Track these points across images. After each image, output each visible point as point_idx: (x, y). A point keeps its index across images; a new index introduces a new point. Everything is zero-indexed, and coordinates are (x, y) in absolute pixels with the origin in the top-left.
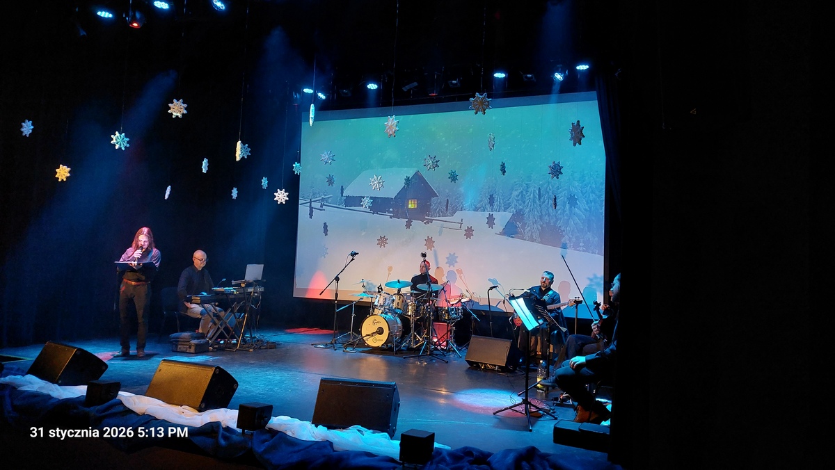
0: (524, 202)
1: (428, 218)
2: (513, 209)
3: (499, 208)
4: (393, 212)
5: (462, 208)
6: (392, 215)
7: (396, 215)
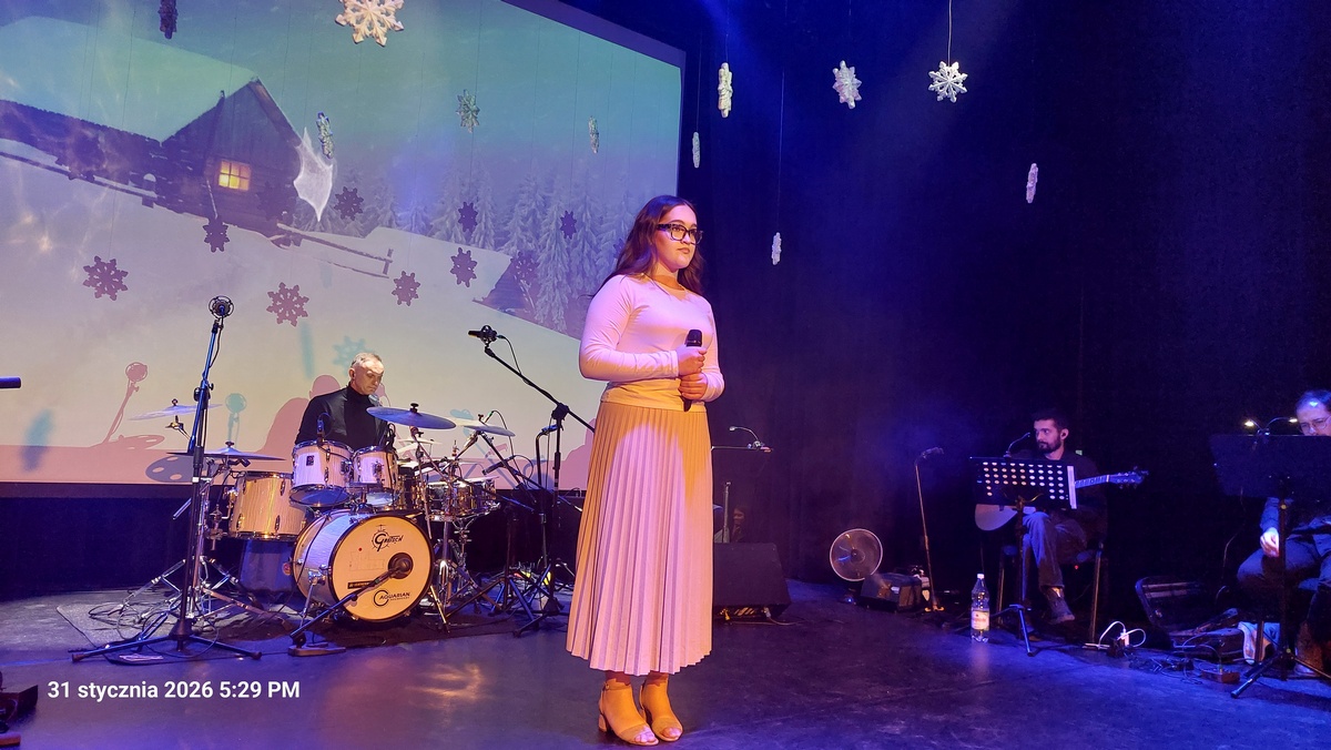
0: (538, 237)
1: (289, 228)
2: (514, 248)
3: (485, 240)
4: (158, 186)
5: (390, 221)
6: (152, 194)
7: (169, 197)
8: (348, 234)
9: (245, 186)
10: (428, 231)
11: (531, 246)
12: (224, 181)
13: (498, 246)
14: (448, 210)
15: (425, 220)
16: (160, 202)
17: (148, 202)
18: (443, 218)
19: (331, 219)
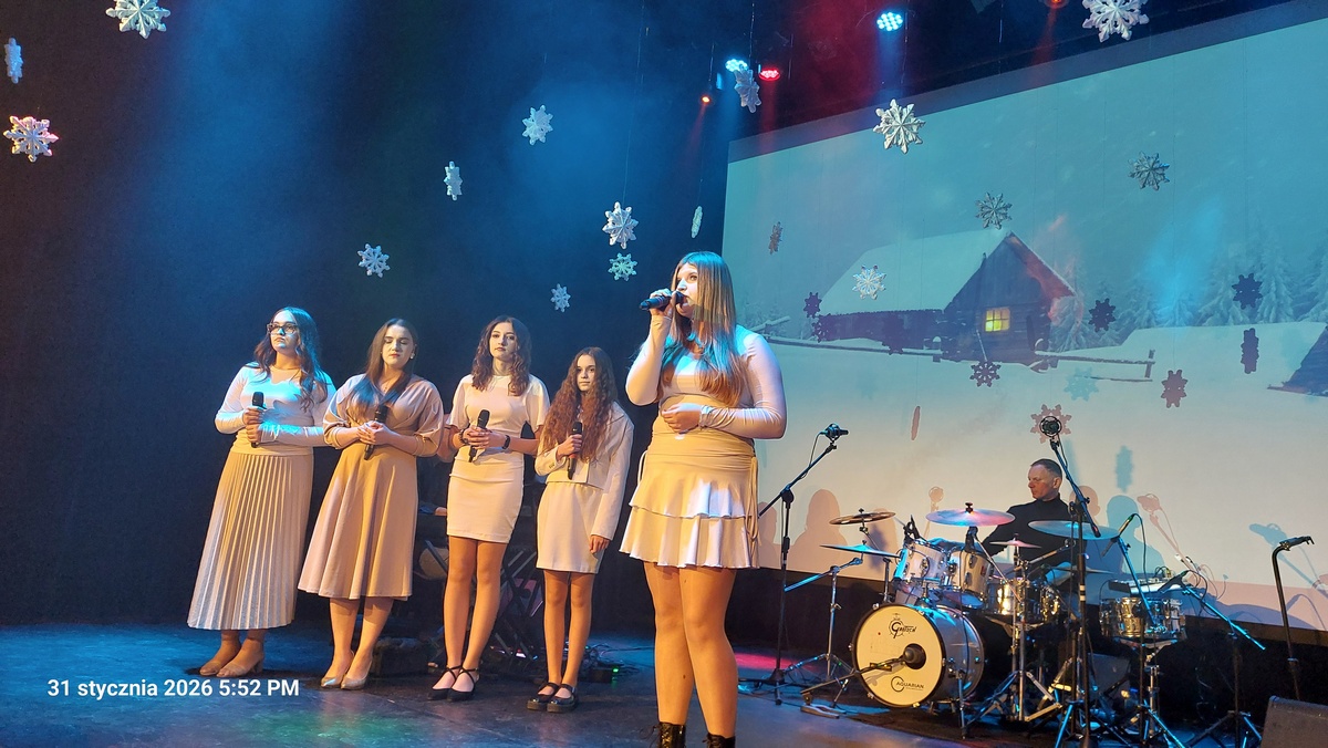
1: (1045, 353)
3: (1278, 313)
4: (943, 345)
5: (1149, 320)
6: (939, 352)
7: (951, 353)
8: (1104, 344)
9: (1006, 326)
10: (1197, 320)
12: (989, 326)
13: (1299, 314)
14: (1221, 291)
15: (1192, 309)
16: (945, 357)
17: (936, 359)
18: (1215, 301)
19: (1085, 335)
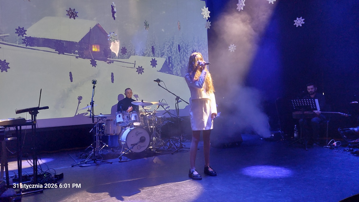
1: (110, 59)
2: (166, 56)
3: (158, 55)
4: (79, 53)
5: (134, 54)
6: (78, 55)
7: (82, 55)
8: (124, 58)
10: (144, 55)
11: (170, 55)
12: (94, 50)
13: (162, 56)
14: (148, 49)
15: (143, 52)
16: (79, 57)
17: (77, 57)
18: (147, 51)
19: (120, 55)
